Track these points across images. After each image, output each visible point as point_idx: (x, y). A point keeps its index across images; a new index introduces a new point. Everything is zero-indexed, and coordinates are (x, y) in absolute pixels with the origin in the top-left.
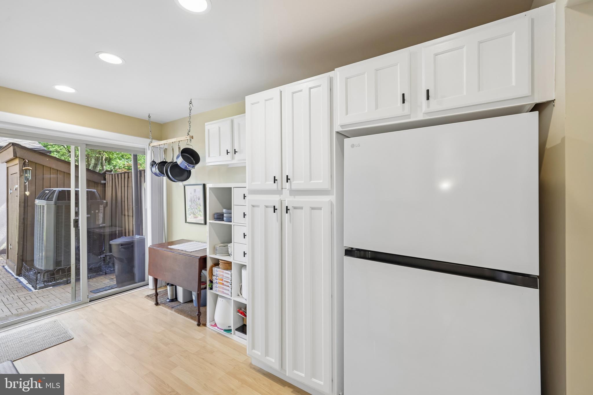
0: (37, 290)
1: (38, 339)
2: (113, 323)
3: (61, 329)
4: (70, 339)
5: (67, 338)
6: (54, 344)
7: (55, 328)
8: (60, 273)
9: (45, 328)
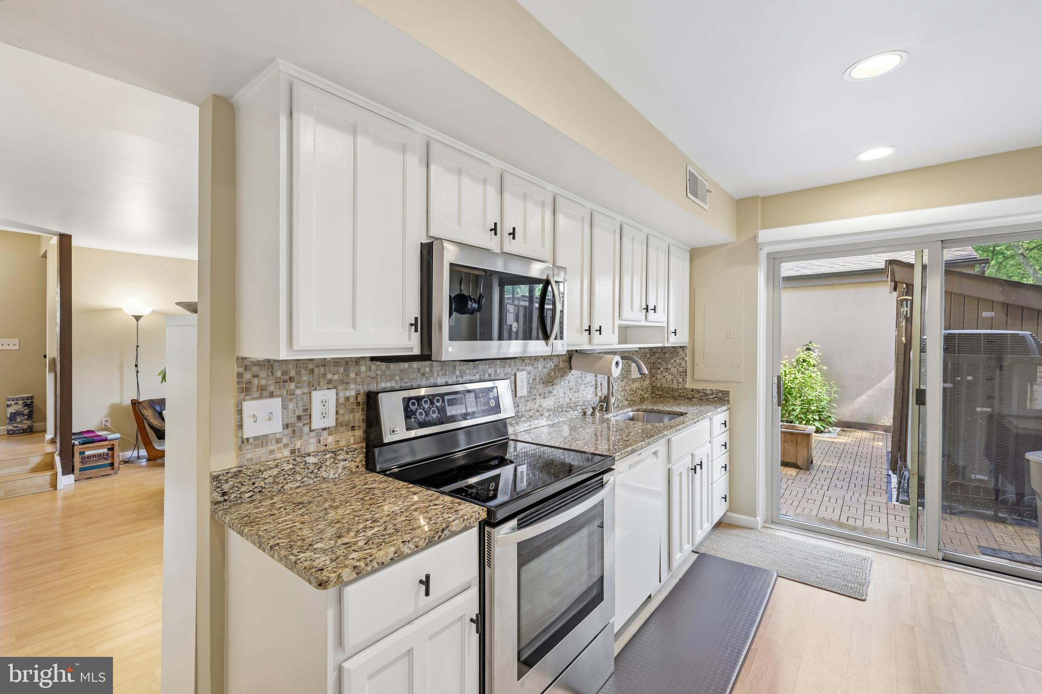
0: (898, 503)
1: (825, 569)
2: (953, 624)
3: (861, 575)
4: (860, 598)
5: (857, 593)
6: (834, 589)
7: (856, 569)
8: (957, 490)
9: (844, 561)
